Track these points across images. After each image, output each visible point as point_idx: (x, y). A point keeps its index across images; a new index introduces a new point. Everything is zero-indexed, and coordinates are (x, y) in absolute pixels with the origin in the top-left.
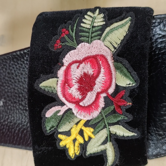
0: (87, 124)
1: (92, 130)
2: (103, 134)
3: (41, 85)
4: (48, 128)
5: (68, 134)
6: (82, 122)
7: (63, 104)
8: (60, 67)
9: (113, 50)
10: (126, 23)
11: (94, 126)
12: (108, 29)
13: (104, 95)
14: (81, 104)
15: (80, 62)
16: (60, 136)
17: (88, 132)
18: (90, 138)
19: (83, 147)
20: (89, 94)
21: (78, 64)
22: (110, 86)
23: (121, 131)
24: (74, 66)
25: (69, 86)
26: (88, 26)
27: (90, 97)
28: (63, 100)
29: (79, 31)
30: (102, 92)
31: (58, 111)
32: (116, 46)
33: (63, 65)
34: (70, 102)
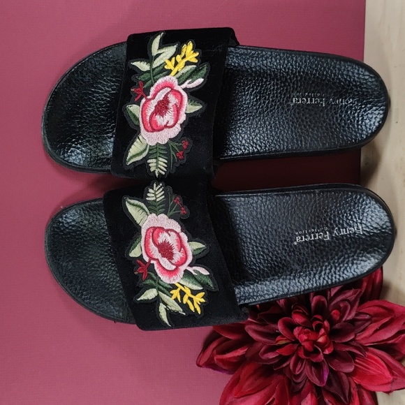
0: (169, 72)
1: (166, 67)
2: (157, 63)
3: (201, 107)
4: (205, 69)
5: (188, 63)
6: (173, 73)
7: (185, 89)
8: (183, 123)
9: (140, 137)
10: (130, 159)
11: (164, 70)
12: (144, 155)
13: (149, 97)
14: (169, 89)
15: (166, 126)
16: (196, 61)
17: (170, 66)
18: (170, 59)
19: (178, 52)
20: (161, 99)
21: (168, 125)
22: (144, 105)
23: (143, 66)
24: (171, 123)
25: (177, 106)
26: (160, 159)
27: (160, 96)
28: (184, 94)
29: (167, 156)
30: (150, 100)
31: (189, 83)
32: (138, 140)
33: (181, 125)
34: (179, 92)
